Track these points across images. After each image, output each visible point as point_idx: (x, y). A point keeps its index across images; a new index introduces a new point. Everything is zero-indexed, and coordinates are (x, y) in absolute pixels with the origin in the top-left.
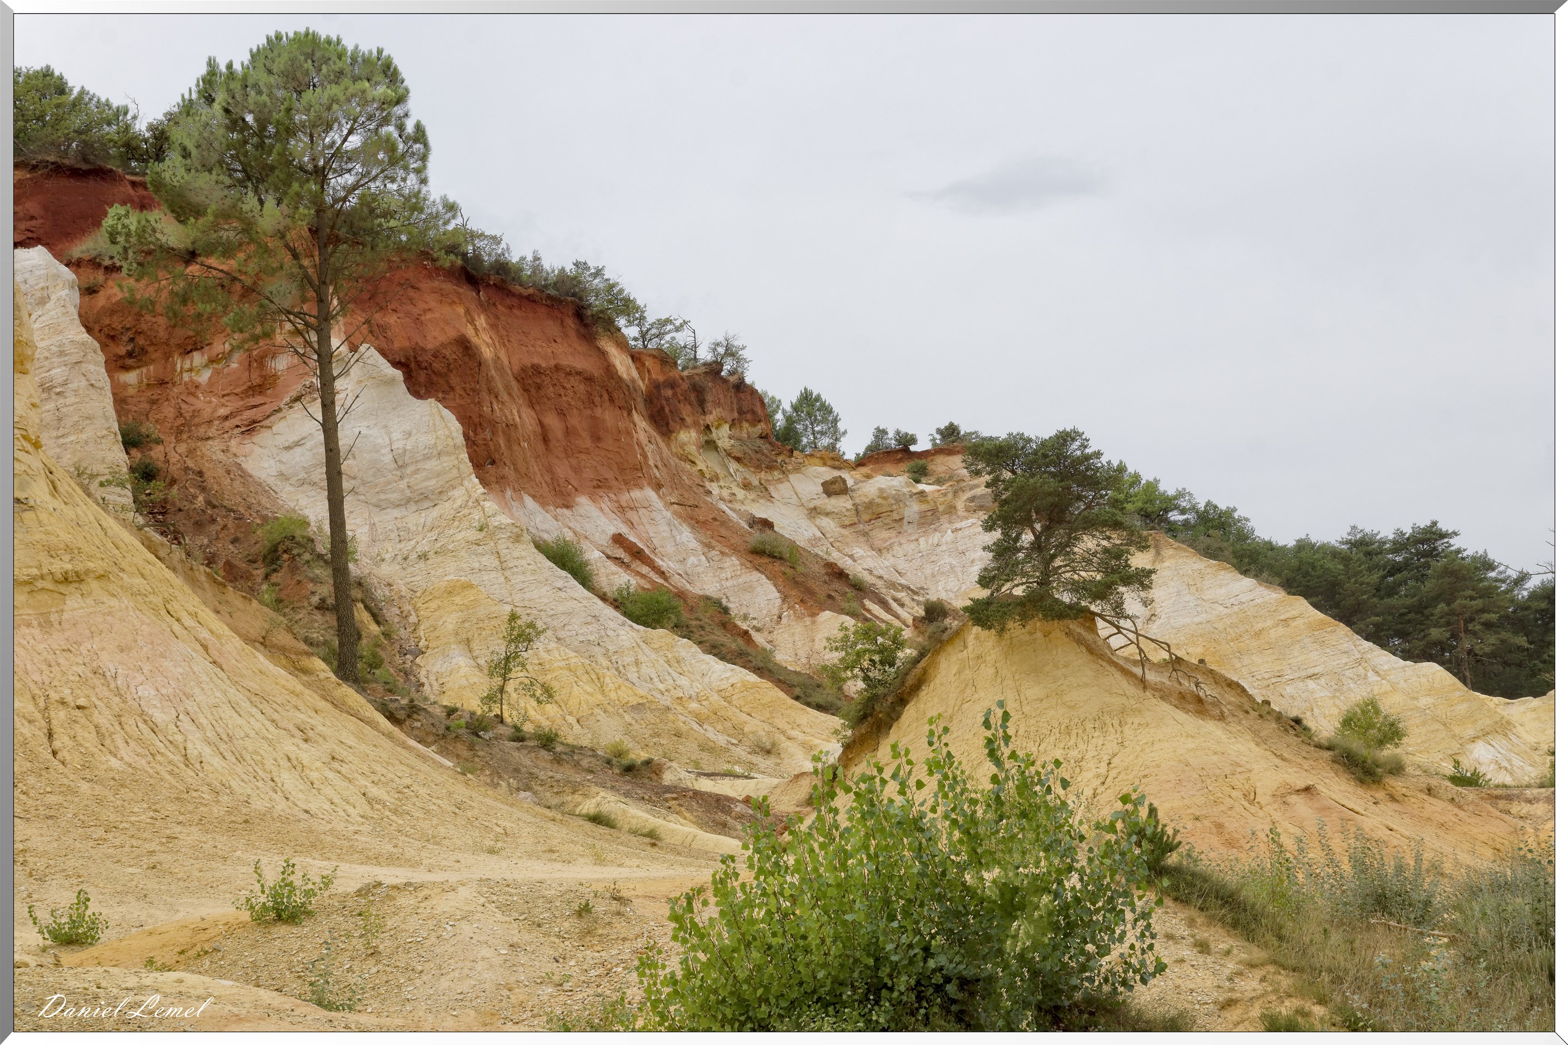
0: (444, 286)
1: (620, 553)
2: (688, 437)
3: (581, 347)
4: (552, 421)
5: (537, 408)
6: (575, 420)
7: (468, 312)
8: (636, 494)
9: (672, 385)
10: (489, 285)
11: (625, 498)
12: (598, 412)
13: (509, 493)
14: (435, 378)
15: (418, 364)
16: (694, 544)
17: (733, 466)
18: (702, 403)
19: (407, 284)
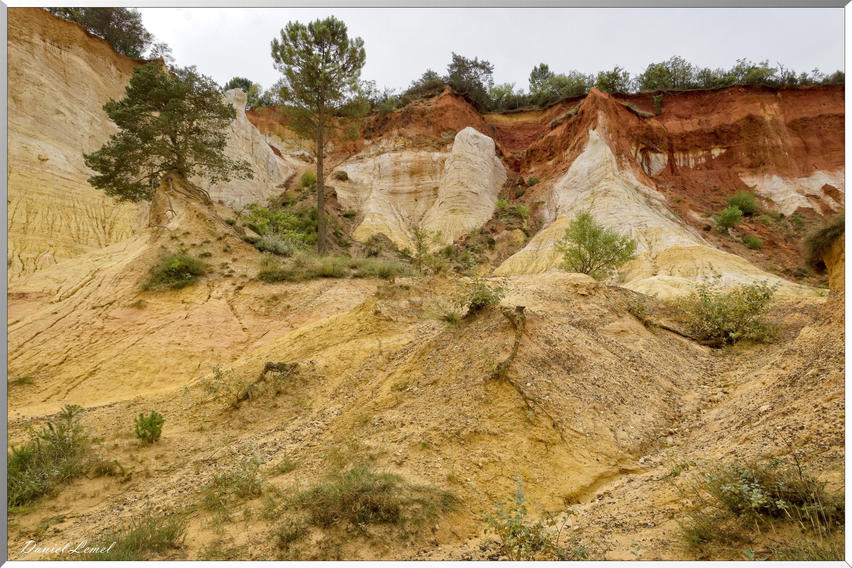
0: (750, 96)
5: (803, 136)
7: (762, 104)
13: (767, 175)
14: (732, 135)
15: (723, 132)
19: (730, 100)
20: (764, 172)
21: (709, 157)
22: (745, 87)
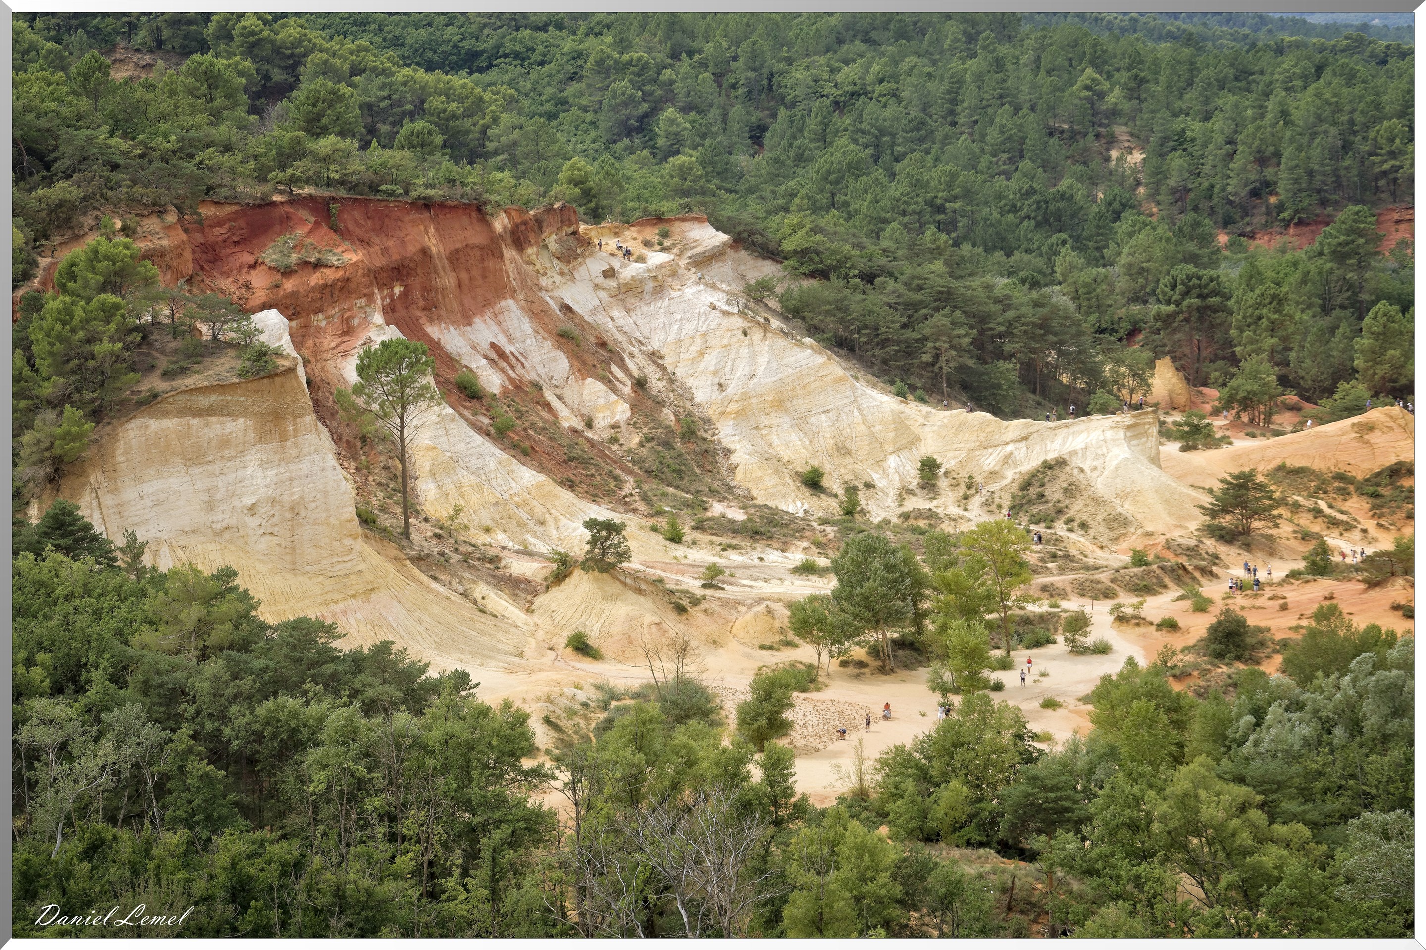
0: (415, 216)
1: (493, 355)
2: (531, 251)
3: (479, 228)
4: (464, 276)
5: (457, 271)
6: (474, 271)
7: (425, 228)
8: (503, 304)
9: (525, 223)
10: (435, 206)
11: (497, 308)
12: (486, 264)
13: (444, 324)
14: (409, 270)
15: (403, 266)
16: (530, 331)
17: (555, 262)
18: (540, 228)
19: (399, 219)
20: (439, 318)
21: (392, 295)
22: (410, 204)
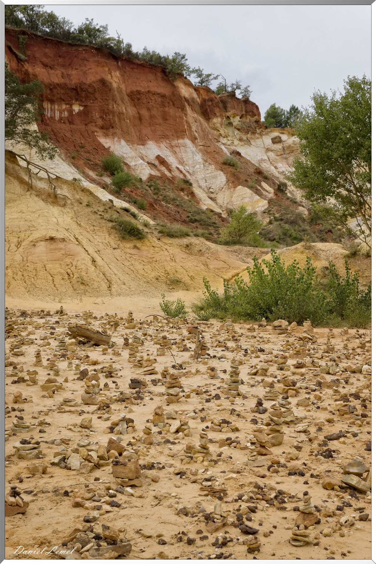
0: (100, 60)
1: (157, 163)
2: (216, 121)
3: (163, 84)
4: (144, 113)
5: (138, 107)
6: (154, 112)
7: (109, 70)
8: (181, 141)
9: (211, 100)
10: (123, 60)
11: (175, 142)
12: (167, 109)
13: (116, 139)
14: (89, 95)
15: (82, 89)
16: (201, 160)
17: (237, 132)
18: (225, 108)
19: (85, 59)
20: (114, 134)
21: (71, 111)
22: (96, 49)
